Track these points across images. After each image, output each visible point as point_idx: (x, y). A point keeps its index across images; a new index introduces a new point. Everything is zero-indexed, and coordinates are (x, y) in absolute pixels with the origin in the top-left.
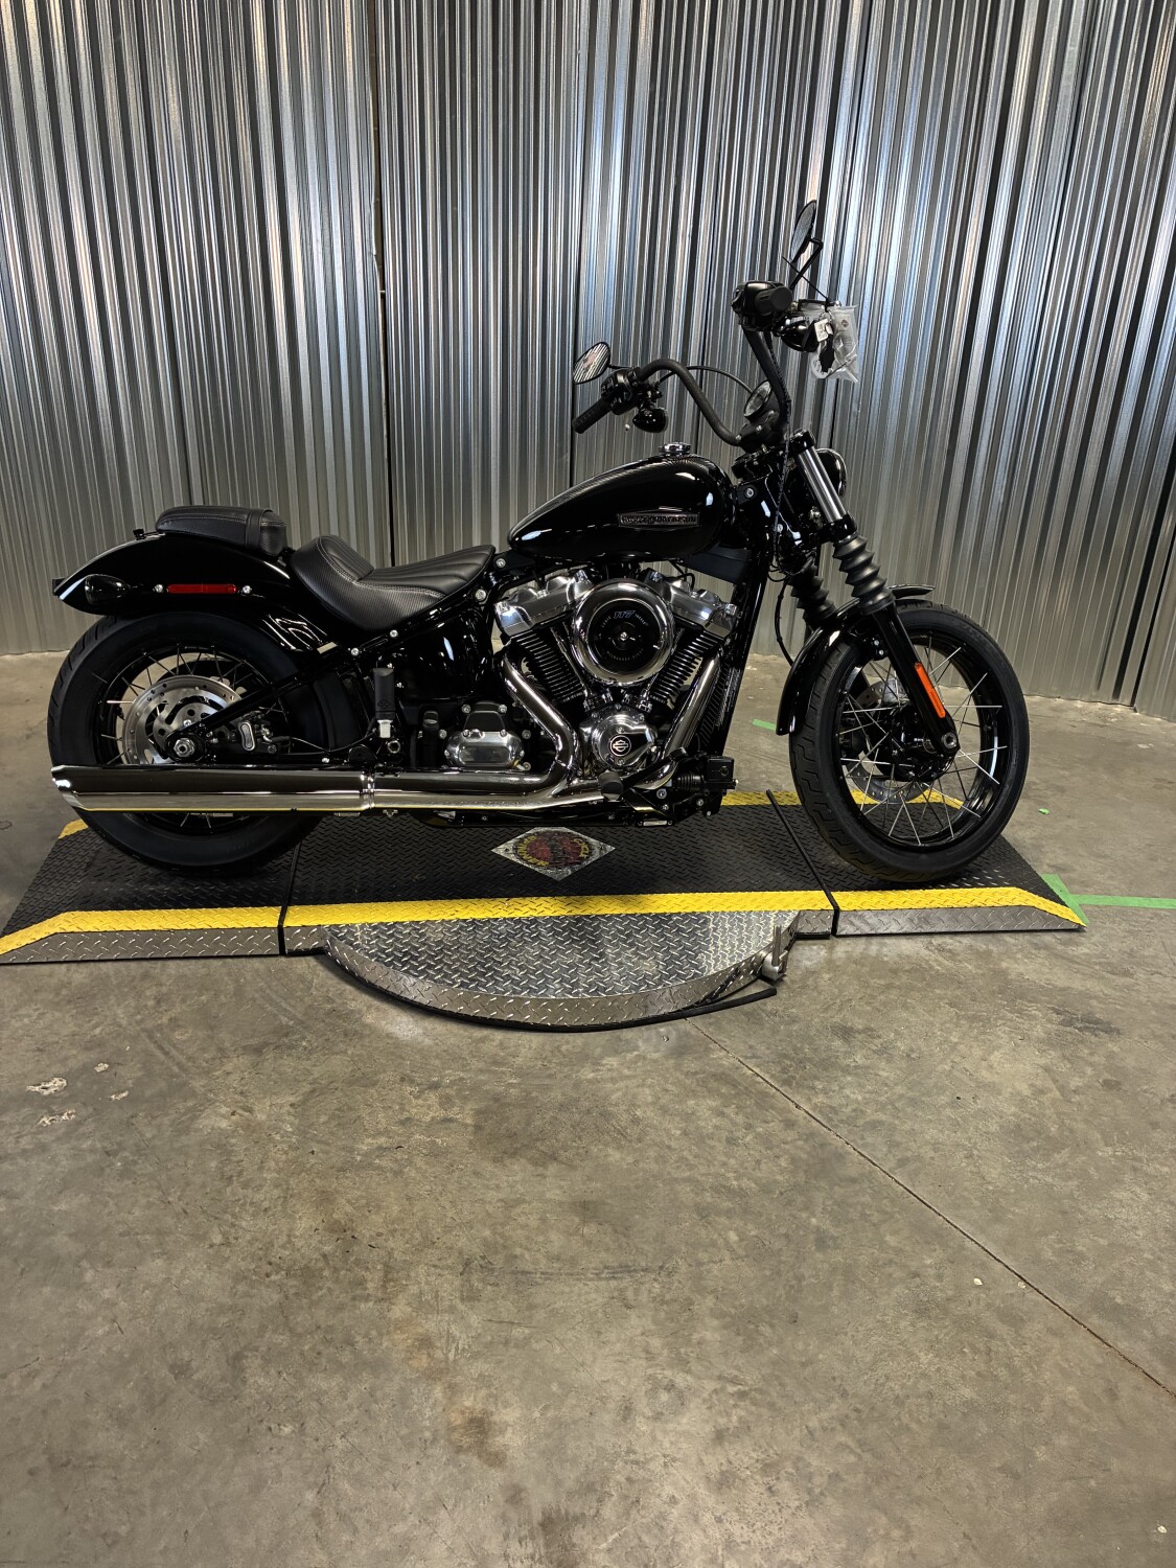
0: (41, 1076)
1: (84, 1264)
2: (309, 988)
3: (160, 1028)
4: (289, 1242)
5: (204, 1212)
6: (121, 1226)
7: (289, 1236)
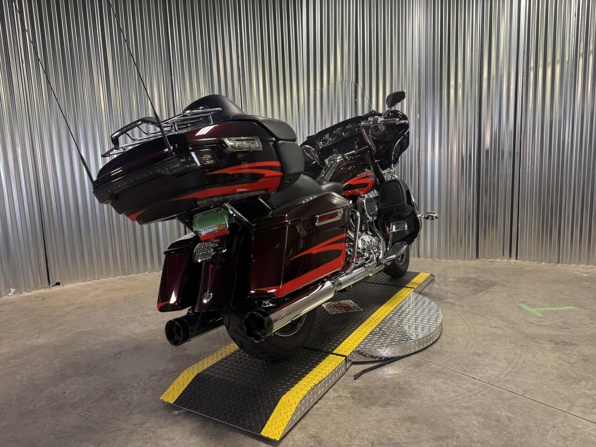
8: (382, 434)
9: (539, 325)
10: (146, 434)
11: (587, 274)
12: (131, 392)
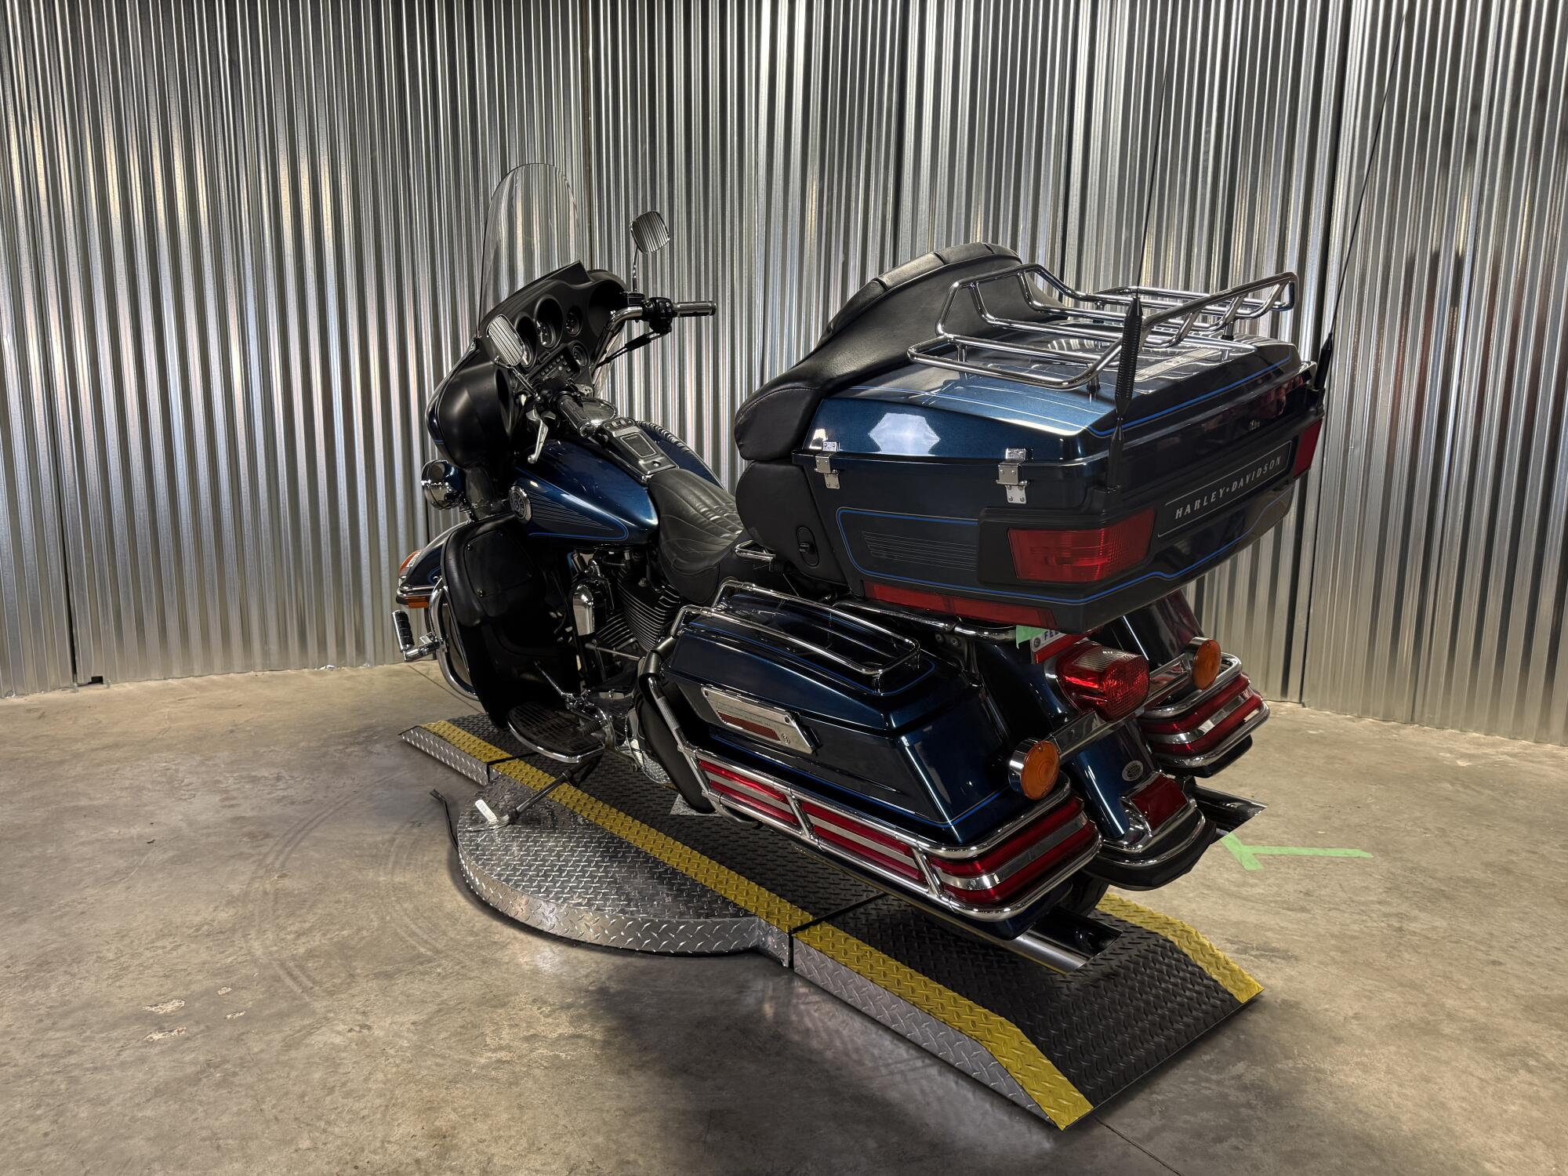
0: (160, 998)
1: (156, 1166)
2: (455, 924)
3: (293, 958)
4: (382, 1147)
5: (296, 1119)
6: (204, 1131)
7: (382, 1142)
8: (614, 1147)
9: (1231, 895)
10: (52, 1082)
11: (1470, 761)
12: (87, 972)
